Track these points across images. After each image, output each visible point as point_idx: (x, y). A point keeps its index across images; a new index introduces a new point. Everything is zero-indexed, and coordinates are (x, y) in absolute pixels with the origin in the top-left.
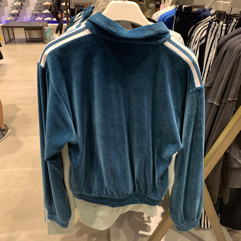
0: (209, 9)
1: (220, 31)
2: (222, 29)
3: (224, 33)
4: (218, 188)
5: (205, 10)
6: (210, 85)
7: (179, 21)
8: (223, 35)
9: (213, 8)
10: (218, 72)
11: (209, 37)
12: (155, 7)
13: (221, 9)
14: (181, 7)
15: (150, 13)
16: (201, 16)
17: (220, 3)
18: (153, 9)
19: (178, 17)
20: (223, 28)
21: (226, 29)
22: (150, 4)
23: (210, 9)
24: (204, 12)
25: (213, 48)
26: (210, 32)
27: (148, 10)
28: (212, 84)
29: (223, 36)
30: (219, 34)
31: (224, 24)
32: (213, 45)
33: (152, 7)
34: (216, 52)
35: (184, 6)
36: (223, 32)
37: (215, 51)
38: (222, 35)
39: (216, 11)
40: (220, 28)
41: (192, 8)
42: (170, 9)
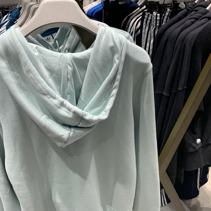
0: (135, 2)
8: (158, 24)
11: (144, 28)
21: (160, 19)
25: (149, 38)
30: (155, 24)
31: (158, 14)
32: (149, 35)
34: (157, 42)
37: (152, 41)
40: (155, 18)
42: (96, 4)
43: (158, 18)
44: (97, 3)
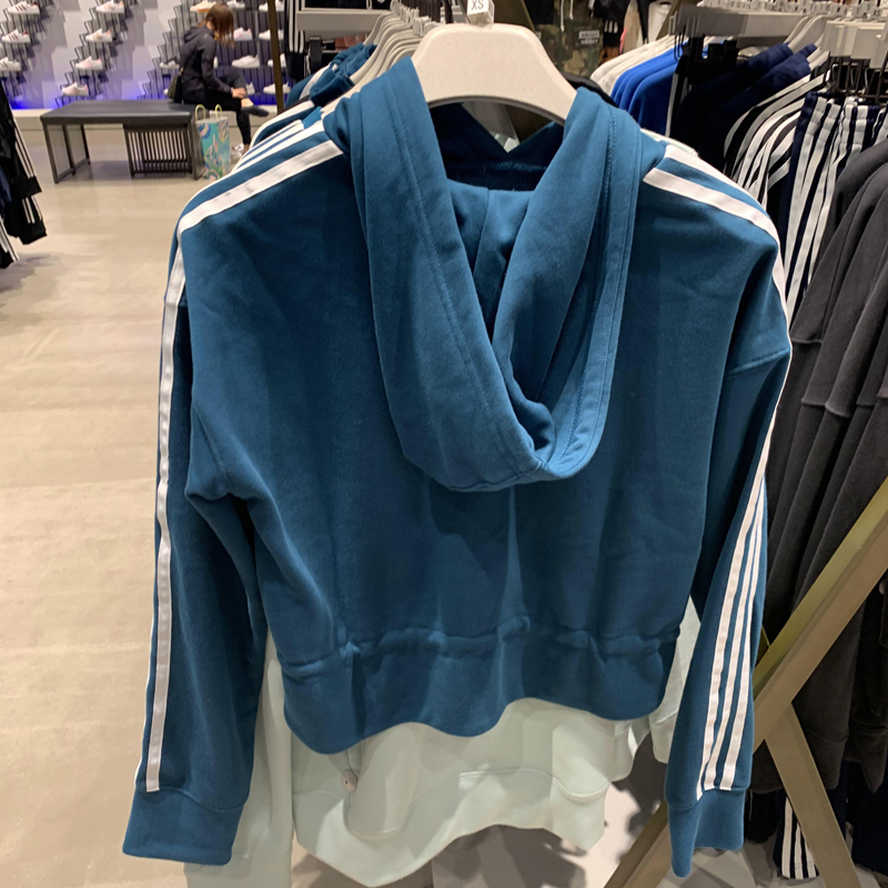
0: (801, 52)
1: (846, 134)
2: (852, 127)
3: (861, 140)
4: (844, 727)
5: (787, 54)
6: (812, 337)
7: (689, 95)
8: (856, 146)
9: (816, 44)
10: (839, 287)
11: (805, 156)
12: (601, 43)
13: (848, 52)
14: (696, 42)
15: (583, 65)
16: (772, 76)
17: (846, 28)
18: (593, 51)
19: (686, 79)
20: (858, 122)
21: (869, 127)
22: (581, 33)
23: (806, 48)
24: (782, 60)
25: (818, 196)
26: (808, 137)
27: (575, 53)
28: (817, 334)
29: (857, 150)
30: (844, 145)
31: (860, 108)
32: (821, 186)
33: (591, 42)
34: (834, 213)
35: (707, 41)
36: (859, 137)
37: (827, 208)
38: (854, 147)
39: (830, 58)
40: (847, 121)
41: (737, 46)
42: (657, 49)
43: (861, 122)
44: (664, 45)
